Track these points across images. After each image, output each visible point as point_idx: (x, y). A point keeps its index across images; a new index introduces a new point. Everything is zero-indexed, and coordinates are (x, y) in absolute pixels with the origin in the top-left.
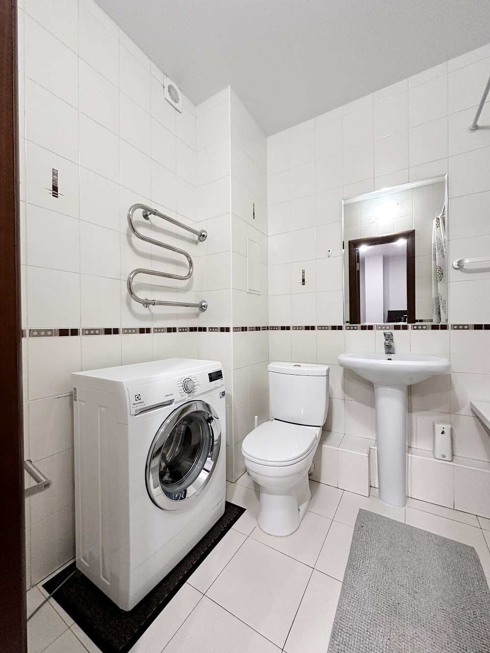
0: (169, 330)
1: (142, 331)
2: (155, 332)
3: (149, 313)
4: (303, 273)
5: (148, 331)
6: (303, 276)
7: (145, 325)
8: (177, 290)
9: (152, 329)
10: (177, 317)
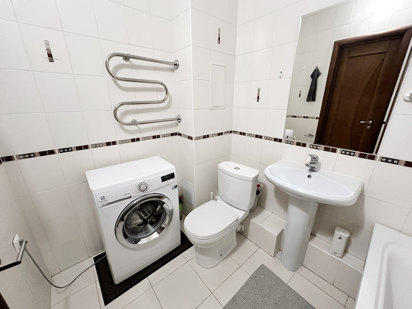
0: (154, 137)
1: (133, 140)
2: (143, 140)
3: (138, 128)
4: (259, 91)
5: (138, 140)
6: (259, 94)
7: (135, 137)
8: (159, 109)
9: (141, 138)
10: (160, 128)
